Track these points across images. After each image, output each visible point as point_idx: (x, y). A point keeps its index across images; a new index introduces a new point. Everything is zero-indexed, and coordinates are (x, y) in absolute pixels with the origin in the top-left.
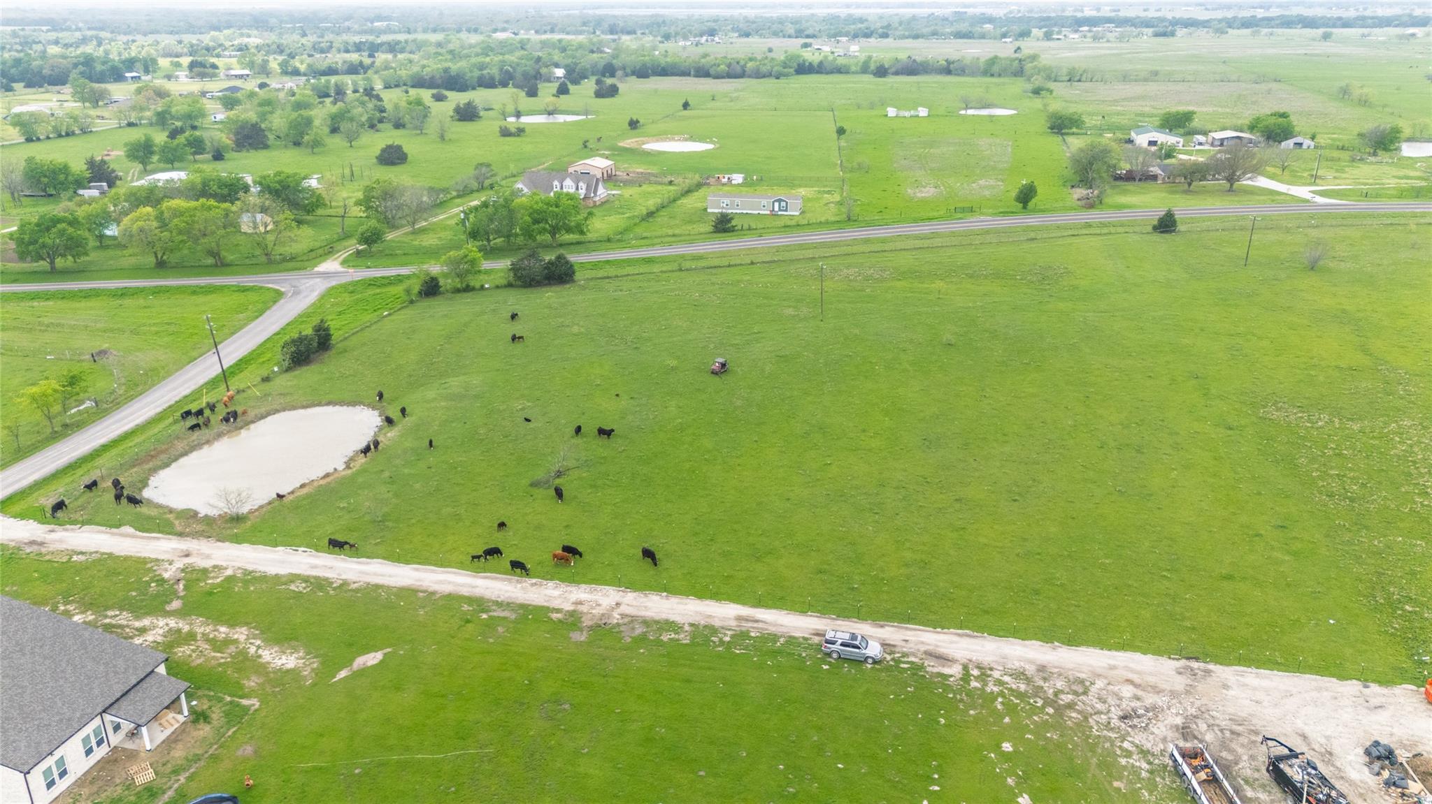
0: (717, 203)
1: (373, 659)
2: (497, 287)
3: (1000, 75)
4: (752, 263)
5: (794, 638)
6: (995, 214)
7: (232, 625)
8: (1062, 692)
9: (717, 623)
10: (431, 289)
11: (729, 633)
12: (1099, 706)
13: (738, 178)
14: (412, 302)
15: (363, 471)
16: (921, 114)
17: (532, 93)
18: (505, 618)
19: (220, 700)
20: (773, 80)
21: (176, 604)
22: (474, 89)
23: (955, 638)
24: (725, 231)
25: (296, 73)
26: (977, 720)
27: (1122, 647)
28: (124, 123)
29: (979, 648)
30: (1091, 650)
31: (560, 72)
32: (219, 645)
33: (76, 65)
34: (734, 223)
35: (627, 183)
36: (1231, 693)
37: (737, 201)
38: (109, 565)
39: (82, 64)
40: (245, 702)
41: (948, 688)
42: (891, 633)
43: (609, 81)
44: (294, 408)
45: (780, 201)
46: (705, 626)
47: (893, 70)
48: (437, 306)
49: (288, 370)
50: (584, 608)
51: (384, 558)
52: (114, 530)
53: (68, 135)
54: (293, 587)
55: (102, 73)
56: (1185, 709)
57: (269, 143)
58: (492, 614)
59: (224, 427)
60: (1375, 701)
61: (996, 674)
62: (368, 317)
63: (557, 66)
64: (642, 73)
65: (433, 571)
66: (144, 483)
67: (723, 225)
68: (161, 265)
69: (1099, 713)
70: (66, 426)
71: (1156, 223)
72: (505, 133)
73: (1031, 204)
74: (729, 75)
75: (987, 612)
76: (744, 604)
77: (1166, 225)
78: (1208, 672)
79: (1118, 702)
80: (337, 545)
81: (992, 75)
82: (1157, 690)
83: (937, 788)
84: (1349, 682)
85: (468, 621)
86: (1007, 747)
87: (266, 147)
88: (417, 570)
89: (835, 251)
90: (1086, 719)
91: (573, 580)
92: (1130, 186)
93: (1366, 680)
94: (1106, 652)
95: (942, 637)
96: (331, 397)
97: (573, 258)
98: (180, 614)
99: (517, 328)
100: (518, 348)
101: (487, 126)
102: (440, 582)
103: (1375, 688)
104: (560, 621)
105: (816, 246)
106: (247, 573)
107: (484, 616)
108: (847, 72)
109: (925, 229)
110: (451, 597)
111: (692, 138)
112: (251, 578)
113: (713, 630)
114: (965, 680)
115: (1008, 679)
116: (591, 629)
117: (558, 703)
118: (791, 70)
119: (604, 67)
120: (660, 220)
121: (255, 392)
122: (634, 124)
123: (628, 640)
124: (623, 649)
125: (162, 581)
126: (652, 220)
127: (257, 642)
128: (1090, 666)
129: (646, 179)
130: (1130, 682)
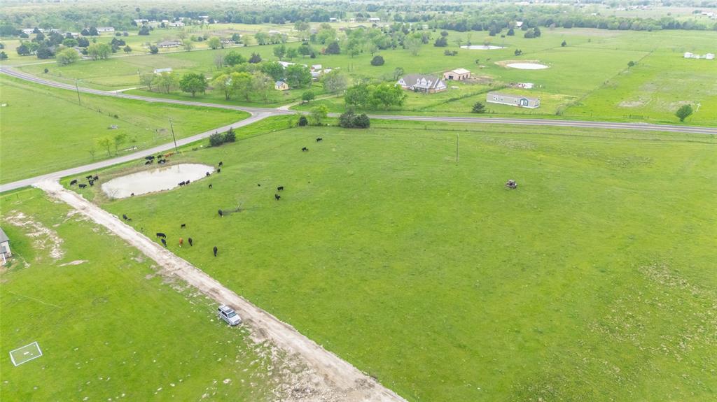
0: (492, 99)
1: (77, 262)
2: (333, 126)
7: (61, 237)
8: (288, 368)
9: (201, 288)
10: (303, 122)
11: (199, 294)
12: (294, 381)
16: (708, 58)
17: (494, 34)
18: (137, 262)
19: (22, 261)
21: (57, 225)
23: (281, 327)
24: (478, 112)
26: (234, 365)
30: (333, 355)
31: (519, 24)
32: (48, 243)
40: (27, 264)
41: (244, 347)
43: (541, 29)
44: (190, 163)
45: (524, 100)
46: (195, 288)
48: (303, 131)
49: (209, 147)
50: (166, 267)
51: (134, 227)
54: (94, 229)
58: (136, 259)
61: (273, 349)
62: (267, 131)
63: (520, 20)
64: (567, 25)
65: (141, 237)
67: (479, 109)
68: (228, 99)
69: (290, 384)
70: (116, 155)
73: (686, 119)
74: (619, 28)
75: (314, 321)
76: (223, 284)
78: (371, 386)
79: (305, 382)
82: (332, 384)
85: (124, 259)
86: (227, 381)
88: (138, 234)
89: (521, 130)
90: (280, 383)
91: (178, 255)
94: (338, 359)
95: (278, 325)
97: (370, 116)
98: (53, 229)
102: (137, 241)
104: (152, 269)
106: (90, 220)
107: (132, 258)
110: (133, 248)
111: (540, 62)
113: (196, 290)
114: (257, 347)
115: (275, 353)
116: (157, 275)
117: (105, 299)
118: (661, 27)
119: (548, 21)
120: (454, 103)
121: (183, 154)
122: (518, 53)
123: (162, 284)
124: (155, 287)
125: (65, 216)
126: (450, 103)
127: (58, 245)
128: (320, 362)
129: (482, 82)
130: (326, 376)
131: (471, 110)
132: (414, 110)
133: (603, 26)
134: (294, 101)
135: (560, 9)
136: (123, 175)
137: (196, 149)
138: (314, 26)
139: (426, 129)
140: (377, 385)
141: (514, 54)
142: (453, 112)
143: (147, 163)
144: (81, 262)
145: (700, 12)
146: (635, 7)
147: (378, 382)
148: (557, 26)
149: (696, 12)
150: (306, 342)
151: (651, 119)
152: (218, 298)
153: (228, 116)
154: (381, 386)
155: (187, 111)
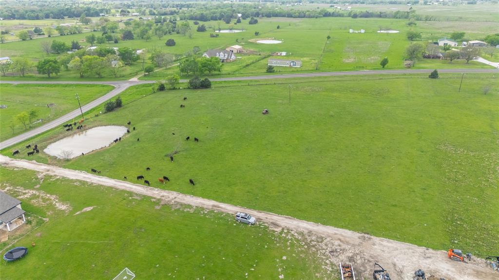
0: (273, 62)
1: (89, 209)
2: (185, 89)
3: (400, 18)
4: (275, 84)
5: (229, 214)
6: (371, 69)
7: (51, 194)
8: (313, 241)
9: (205, 207)
10: (162, 88)
11: (208, 210)
12: (324, 247)
13: (284, 54)
14: (154, 92)
15: (113, 147)
16: (362, 32)
17: (228, 22)
18: (137, 199)
19: (37, 217)
20: (314, 19)
21: (38, 186)
22: (209, 20)
23: (284, 219)
24: (270, 72)
25: (154, 14)
26: (279, 247)
27: (342, 227)
28: (92, 30)
29: (291, 223)
30: (331, 227)
31: (240, 15)
32: (44, 200)
33: (84, 11)
34: (274, 69)
35: (245, 54)
36: (375, 247)
37: (279, 61)
38: (24, 172)
39: (86, 10)
40: (44, 219)
41: (273, 235)
42: (262, 215)
43: (255, 18)
44: (102, 126)
45: (293, 62)
46: (201, 208)
47: (360, 16)
48: (162, 94)
49: (105, 113)
50: (163, 198)
51: (108, 177)
52: (30, 161)
53: (74, 33)
54: (75, 184)
55: (93, 13)
56: (355, 251)
57: (134, 38)
58: (134, 197)
59: (77, 130)
60: (428, 255)
61: (293, 232)
62: (138, 97)
63: (239, 13)
64: (269, 16)
65: (121, 182)
66: (45, 147)
67: (270, 70)
68: (82, 77)
69: (323, 249)
70: (30, 127)
71: (430, 74)
72: (212, 36)
73: (386, 66)
74: (299, 17)
75: (300, 211)
76: (217, 201)
77: (434, 75)
78: (370, 239)
79: (332, 246)
80: (94, 171)
81: (397, 18)
82: (348, 243)
83: (253, 269)
84: (422, 247)
85: (124, 199)
86: (284, 258)
87: (133, 39)
88: (116, 181)
89: (306, 81)
90: (317, 251)
91: (164, 189)
92: (428, 60)
93: (429, 247)
94: (336, 228)
95: (280, 218)
96: (114, 123)
97: (211, 80)
98: (37, 189)
99: (184, 103)
100: (182, 109)
101: (207, 34)
102: (121, 186)
103: (431, 250)
104: (154, 202)
105: (300, 79)
106: (63, 178)
107: (130, 198)
108: (343, 16)
109: (342, 74)
110: (123, 191)
111: (275, 39)
112: (64, 180)
113: (203, 209)
114: (281, 233)
115: (296, 234)
116: (163, 205)
117: (141, 228)
118: (322, 15)
119: (256, 13)
120: (250, 67)
121: (91, 120)
122: (257, 34)
123: (173, 210)
124: (170, 213)
125: (37, 178)
126: (247, 67)
127: (57, 200)
128: (328, 232)
129: (252, 53)
130: (340, 239)
131: (266, 71)
132: (229, 74)
133: (290, 16)
134: (136, 74)
135: (256, 6)
136: (55, 142)
137: (97, 116)
138: (95, 20)
139: (249, 85)
140: (372, 237)
141: (254, 34)
142: (255, 73)
143: (68, 130)
144: (92, 208)
145: (334, 6)
146: (296, 4)
147: (371, 235)
148: (263, 16)
149: (332, 6)
150: (307, 223)
151: (367, 68)
152: (223, 210)
153: (95, 89)
154: (375, 237)
155: (57, 88)
